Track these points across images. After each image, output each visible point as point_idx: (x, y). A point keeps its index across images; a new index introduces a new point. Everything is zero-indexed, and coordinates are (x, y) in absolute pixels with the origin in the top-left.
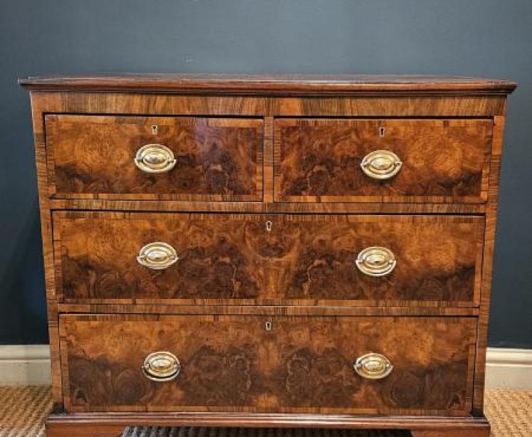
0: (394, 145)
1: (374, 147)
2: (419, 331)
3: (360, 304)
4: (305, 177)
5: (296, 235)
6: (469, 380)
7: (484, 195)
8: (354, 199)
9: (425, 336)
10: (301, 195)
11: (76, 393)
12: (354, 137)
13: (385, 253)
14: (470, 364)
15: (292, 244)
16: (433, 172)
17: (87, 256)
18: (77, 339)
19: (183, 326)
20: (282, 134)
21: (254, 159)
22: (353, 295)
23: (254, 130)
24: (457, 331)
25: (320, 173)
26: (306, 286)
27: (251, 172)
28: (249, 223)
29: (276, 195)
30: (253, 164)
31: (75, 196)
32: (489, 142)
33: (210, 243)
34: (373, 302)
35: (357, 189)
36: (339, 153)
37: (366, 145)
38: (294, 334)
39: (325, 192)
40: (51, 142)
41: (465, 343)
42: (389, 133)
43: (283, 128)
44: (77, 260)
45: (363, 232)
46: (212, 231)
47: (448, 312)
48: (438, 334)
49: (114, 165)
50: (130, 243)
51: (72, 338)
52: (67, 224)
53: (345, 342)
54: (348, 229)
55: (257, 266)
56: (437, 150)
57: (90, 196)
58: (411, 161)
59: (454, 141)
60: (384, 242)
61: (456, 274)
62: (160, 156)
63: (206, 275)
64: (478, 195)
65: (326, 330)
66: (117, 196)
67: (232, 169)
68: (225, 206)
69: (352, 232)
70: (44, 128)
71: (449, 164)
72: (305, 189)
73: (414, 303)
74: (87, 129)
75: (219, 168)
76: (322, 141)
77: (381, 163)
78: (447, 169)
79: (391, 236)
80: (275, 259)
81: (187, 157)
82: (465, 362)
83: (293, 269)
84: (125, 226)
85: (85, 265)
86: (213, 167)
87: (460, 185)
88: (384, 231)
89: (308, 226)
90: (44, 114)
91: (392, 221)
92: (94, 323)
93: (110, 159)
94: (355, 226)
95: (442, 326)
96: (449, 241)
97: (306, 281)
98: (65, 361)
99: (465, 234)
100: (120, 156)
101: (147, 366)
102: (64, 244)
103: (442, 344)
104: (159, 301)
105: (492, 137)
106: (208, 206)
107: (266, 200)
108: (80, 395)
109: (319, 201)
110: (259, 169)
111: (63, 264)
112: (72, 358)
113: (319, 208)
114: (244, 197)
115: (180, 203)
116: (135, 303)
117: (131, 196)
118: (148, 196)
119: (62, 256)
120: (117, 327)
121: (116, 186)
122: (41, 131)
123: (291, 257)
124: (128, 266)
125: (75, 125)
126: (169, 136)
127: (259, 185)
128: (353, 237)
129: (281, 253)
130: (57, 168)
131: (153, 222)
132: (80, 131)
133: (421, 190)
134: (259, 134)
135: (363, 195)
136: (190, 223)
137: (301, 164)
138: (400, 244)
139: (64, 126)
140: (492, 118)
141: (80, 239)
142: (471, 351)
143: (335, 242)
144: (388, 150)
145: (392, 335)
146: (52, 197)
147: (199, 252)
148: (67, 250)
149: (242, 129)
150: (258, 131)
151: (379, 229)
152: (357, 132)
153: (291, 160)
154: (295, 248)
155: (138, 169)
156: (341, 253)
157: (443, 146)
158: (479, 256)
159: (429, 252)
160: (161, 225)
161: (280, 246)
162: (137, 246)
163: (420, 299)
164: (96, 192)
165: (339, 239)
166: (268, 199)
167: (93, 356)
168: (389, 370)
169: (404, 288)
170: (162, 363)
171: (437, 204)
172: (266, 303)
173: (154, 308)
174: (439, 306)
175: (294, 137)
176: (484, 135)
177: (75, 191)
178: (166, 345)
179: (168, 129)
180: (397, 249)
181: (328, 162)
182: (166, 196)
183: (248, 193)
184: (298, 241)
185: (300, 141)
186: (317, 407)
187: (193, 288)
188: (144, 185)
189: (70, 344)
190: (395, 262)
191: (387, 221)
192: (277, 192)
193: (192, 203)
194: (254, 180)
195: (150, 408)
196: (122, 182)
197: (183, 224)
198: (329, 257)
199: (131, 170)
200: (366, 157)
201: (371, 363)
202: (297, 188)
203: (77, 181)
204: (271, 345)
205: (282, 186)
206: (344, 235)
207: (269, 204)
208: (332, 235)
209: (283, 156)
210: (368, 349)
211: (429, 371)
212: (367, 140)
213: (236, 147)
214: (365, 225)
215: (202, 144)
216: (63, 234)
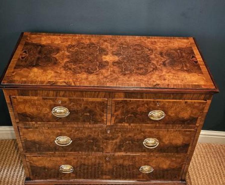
0: (163, 108)
1: (154, 109)
2: (164, 160)
3: (144, 154)
4: (125, 118)
5: (120, 134)
6: (182, 172)
7: (197, 125)
8: (144, 125)
9: (167, 161)
10: (122, 123)
11: (34, 175)
12: (146, 106)
14: (183, 169)
15: (118, 136)
16: (178, 117)
17: (34, 140)
18: (33, 162)
19: (74, 159)
20: (115, 104)
21: (103, 111)
22: (141, 151)
23: (103, 102)
24: (180, 160)
25: (131, 116)
26: (123, 149)
27: (101, 116)
28: (101, 131)
29: (112, 123)
30: (103, 113)
31: (27, 123)
32: (203, 109)
33: (85, 137)
34: (149, 153)
35: (146, 121)
36: (139, 111)
37: (151, 108)
38: (118, 161)
39: (133, 122)
40: (15, 106)
41: (182, 163)
42: (161, 105)
43: (116, 102)
44: (31, 141)
45: (147, 134)
46: (85, 133)
47: (177, 156)
48: (172, 161)
49: (44, 113)
50: (52, 136)
52: (24, 130)
53: (137, 163)
54: (141, 132)
55: (103, 143)
56: (181, 111)
57: (34, 123)
58: (169, 114)
59: (189, 108)
60: (155, 137)
61: (182, 146)
62: (62, 111)
63: (83, 145)
64: (195, 124)
65: (129, 160)
66: (45, 123)
67: (93, 115)
68: (90, 126)
69: (142, 133)
70: (11, 101)
71: (186, 115)
72: (124, 121)
73: (165, 154)
74: (29, 101)
75: (88, 114)
76: (132, 107)
77: (156, 115)
78: (184, 117)
79: (157, 135)
80: (111, 141)
81: (74, 111)
82: (181, 168)
83: (118, 144)
84: (49, 131)
85: (34, 143)
86: (86, 114)
87: (189, 121)
88: (155, 133)
89: (125, 132)
90: (10, 96)
91: (159, 131)
92: (39, 158)
93: (41, 111)
94: (144, 132)
95: (174, 159)
96: (181, 137)
97: (123, 147)
98: (29, 167)
99: (188, 135)
100: (45, 110)
101: (61, 170)
102: (25, 136)
103: (173, 164)
104: (64, 152)
105: (204, 107)
106: (83, 126)
107: (107, 125)
108: (36, 176)
109: (130, 125)
110: (105, 115)
111: (25, 142)
112: (31, 166)
113: (129, 127)
114: (98, 123)
115: (72, 125)
116: (55, 153)
117: (51, 123)
118: (58, 123)
119: (24, 140)
120: (49, 159)
121: (44, 120)
122: (10, 102)
123: (118, 140)
124: (51, 143)
125: (24, 100)
126: (66, 104)
127: (105, 120)
128: (142, 135)
129: (113, 139)
130: (18, 114)
131: (61, 130)
132: (27, 102)
133: (172, 123)
134: (105, 104)
135: (148, 123)
136: (76, 131)
137: (122, 113)
138: (161, 138)
139: (19, 100)
140: (206, 101)
141: (31, 135)
142: (184, 165)
143: (135, 137)
144: (160, 110)
145: (154, 161)
146: (18, 123)
147: (81, 139)
148: (26, 138)
149: (98, 102)
152: (147, 104)
153: (119, 112)
154: (119, 138)
156: (138, 139)
157: (183, 109)
158: (192, 141)
159: (172, 140)
160: (64, 131)
161: (113, 137)
162: (55, 137)
163: (168, 152)
164: (36, 122)
165: (137, 136)
166: (109, 124)
167: (40, 166)
168: (152, 171)
169: (161, 150)
170: (66, 168)
171: (178, 127)
172: (106, 153)
173: (63, 154)
174: (174, 154)
175: (121, 105)
176: (201, 106)
177: (28, 121)
178: (67, 163)
179: (65, 102)
180: (160, 139)
181: (135, 114)
182: (66, 123)
183: (100, 122)
184: (121, 136)
185: (123, 107)
186: (125, 178)
187: (78, 148)
188: (57, 119)
189: (30, 163)
190: (158, 143)
191: (157, 131)
193: (77, 125)
194: (103, 118)
195: (63, 178)
196: (47, 118)
197: (73, 131)
198: (133, 140)
199: (51, 115)
200: (150, 112)
201: (146, 169)
202: (121, 121)
203: (27, 118)
204: (108, 164)
205: (115, 121)
206: (139, 134)
207: (109, 126)
208: (134, 134)
209: (116, 111)
210: (145, 165)
211: (167, 170)
212: (152, 107)
213: (95, 107)
214: (148, 132)
215: (80, 107)
216: (24, 134)
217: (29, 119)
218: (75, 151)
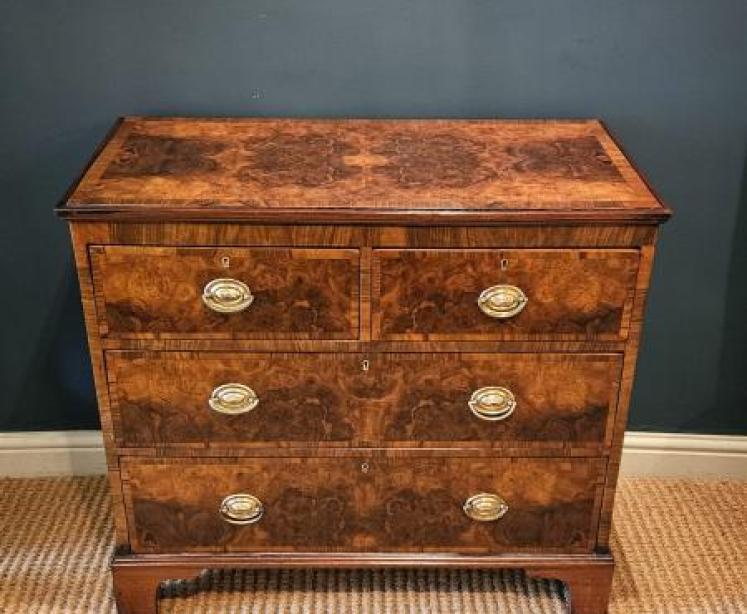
0: (518, 278)
1: (494, 281)
2: (538, 471)
3: (473, 446)
4: (410, 314)
5: (398, 375)
6: (595, 518)
7: (624, 333)
8: (468, 337)
9: (546, 476)
10: (404, 332)
11: (144, 536)
12: (470, 270)
13: (502, 394)
14: (597, 504)
15: (394, 383)
16: (564, 308)
17: (150, 398)
18: (143, 482)
19: (265, 469)
20: (383, 267)
21: (348, 294)
22: (465, 437)
23: (348, 262)
24: (583, 471)
25: (429, 309)
26: (409, 428)
27: (344, 309)
28: (342, 363)
29: (375, 332)
30: (347, 299)
31: (132, 336)
32: (634, 277)
33: (296, 384)
34: (488, 444)
35: (472, 325)
36: (451, 288)
37: (485, 279)
38: (395, 476)
39: (435, 330)
40: (98, 278)
41: (592, 482)
42: (512, 266)
43: (384, 259)
44: (138, 403)
45: (478, 372)
46: (298, 371)
47: (574, 452)
48: (561, 474)
49: (177, 302)
50: (201, 385)
51: (136, 482)
52: (122, 364)
53: (454, 483)
54: (461, 367)
55: (352, 408)
56: (571, 285)
57: (150, 336)
58: (539, 296)
59: (592, 275)
60: (503, 381)
61: (586, 414)
62: (233, 293)
63: (292, 417)
64: (617, 333)
65: (432, 472)
66: (182, 336)
67: (320, 305)
68: (312, 345)
69: (465, 371)
70: (89, 261)
71: (585, 300)
72: (411, 327)
73: (536, 444)
74: (141, 262)
75: (305, 304)
76: (431, 274)
77: (502, 299)
78: (580, 306)
79: (510, 377)
80: (374, 400)
81: (266, 293)
82: (591, 501)
83: (395, 410)
84: (194, 366)
85: (148, 409)
86: (298, 303)
87: (597, 321)
88: (502, 370)
89: (413, 365)
90: (88, 245)
91: (514, 360)
92: (160, 467)
93: (172, 295)
94: (469, 365)
95: (567, 466)
96: (579, 381)
97: (409, 422)
98: (130, 504)
99: (598, 374)
100: (186, 291)
101: (224, 510)
102: (120, 385)
103: (565, 484)
104: (236, 444)
105: (638, 270)
106: (293, 345)
107: (362, 339)
108: (149, 537)
109: (426, 339)
110: (354, 305)
111: (121, 408)
112: (135, 501)
113: (426, 347)
114: (336, 335)
115: (259, 342)
116: (208, 447)
117: (200, 336)
118: (219, 336)
119: (119, 400)
120: (189, 471)
121: (180, 325)
122: (86, 265)
123: (392, 398)
124: (198, 408)
125: (127, 257)
126: (244, 269)
127: (354, 322)
128: (467, 377)
129: (380, 393)
130: (108, 305)
131: (226, 362)
132: (133, 265)
133: (549, 328)
134: (355, 267)
135: (479, 332)
136: (272, 363)
137: (404, 299)
138: (521, 384)
139: (113, 259)
140: (638, 248)
141: (140, 380)
142: (599, 490)
143: (444, 383)
144: (511, 284)
145: (508, 474)
146: (105, 336)
147: (284, 394)
148: (125, 392)
149: (333, 260)
150: (354, 263)
151: (498, 368)
152: (473, 264)
153: (392, 296)
154: (397, 389)
155: (205, 306)
156: (452, 393)
157: (577, 280)
158: (614, 396)
159: (555, 393)
160: (236, 367)
161: (378, 386)
162: (209, 389)
163: (544, 440)
164: (157, 332)
165: (450, 379)
166: (365, 337)
167: (162, 499)
168: (504, 512)
169: (524, 429)
170: (241, 506)
171: (569, 341)
172: (362, 445)
173: (231, 451)
174: (564, 446)
175: (398, 270)
176: (628, 268)
177: (132, 330)
178: (246, 486)
179: (241, 263)
180: (518, 391)
181: (440, 298)
182: (242, 335)
183: (341, 330)
184: (401, 381)
185: (404, 275)
186: (421, 547)
187: (276, 429)
188: (214, 324)
189: (134, 487)
190: (515, 404)
191: (507, 360)
192: (376, 330)
193: (273, 342)
194: (347, 316)
195: (230, 548)
196: (189, 320)
197: (263, 364)
198: (438, 397)
199: (198, 306)
200: (484, 292)
201: (483, 504)
202: (401, 325)
203: (133, 319)
204: (368, 487)
205: (382, 326)
206: (456, 374)
207: (366, 343)
208: (442, 373)
209: (384, 291)
210: (480, 489)
211: (550, 511)
212: (487, 274)
213: (326, 281)
214: (481, 364)
215: (284, 278)
216: (119, 375)
217: (137, 322)
218: (267, 441)
